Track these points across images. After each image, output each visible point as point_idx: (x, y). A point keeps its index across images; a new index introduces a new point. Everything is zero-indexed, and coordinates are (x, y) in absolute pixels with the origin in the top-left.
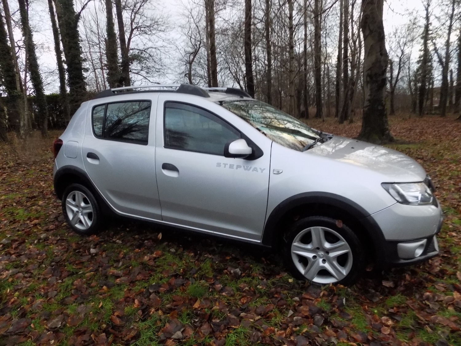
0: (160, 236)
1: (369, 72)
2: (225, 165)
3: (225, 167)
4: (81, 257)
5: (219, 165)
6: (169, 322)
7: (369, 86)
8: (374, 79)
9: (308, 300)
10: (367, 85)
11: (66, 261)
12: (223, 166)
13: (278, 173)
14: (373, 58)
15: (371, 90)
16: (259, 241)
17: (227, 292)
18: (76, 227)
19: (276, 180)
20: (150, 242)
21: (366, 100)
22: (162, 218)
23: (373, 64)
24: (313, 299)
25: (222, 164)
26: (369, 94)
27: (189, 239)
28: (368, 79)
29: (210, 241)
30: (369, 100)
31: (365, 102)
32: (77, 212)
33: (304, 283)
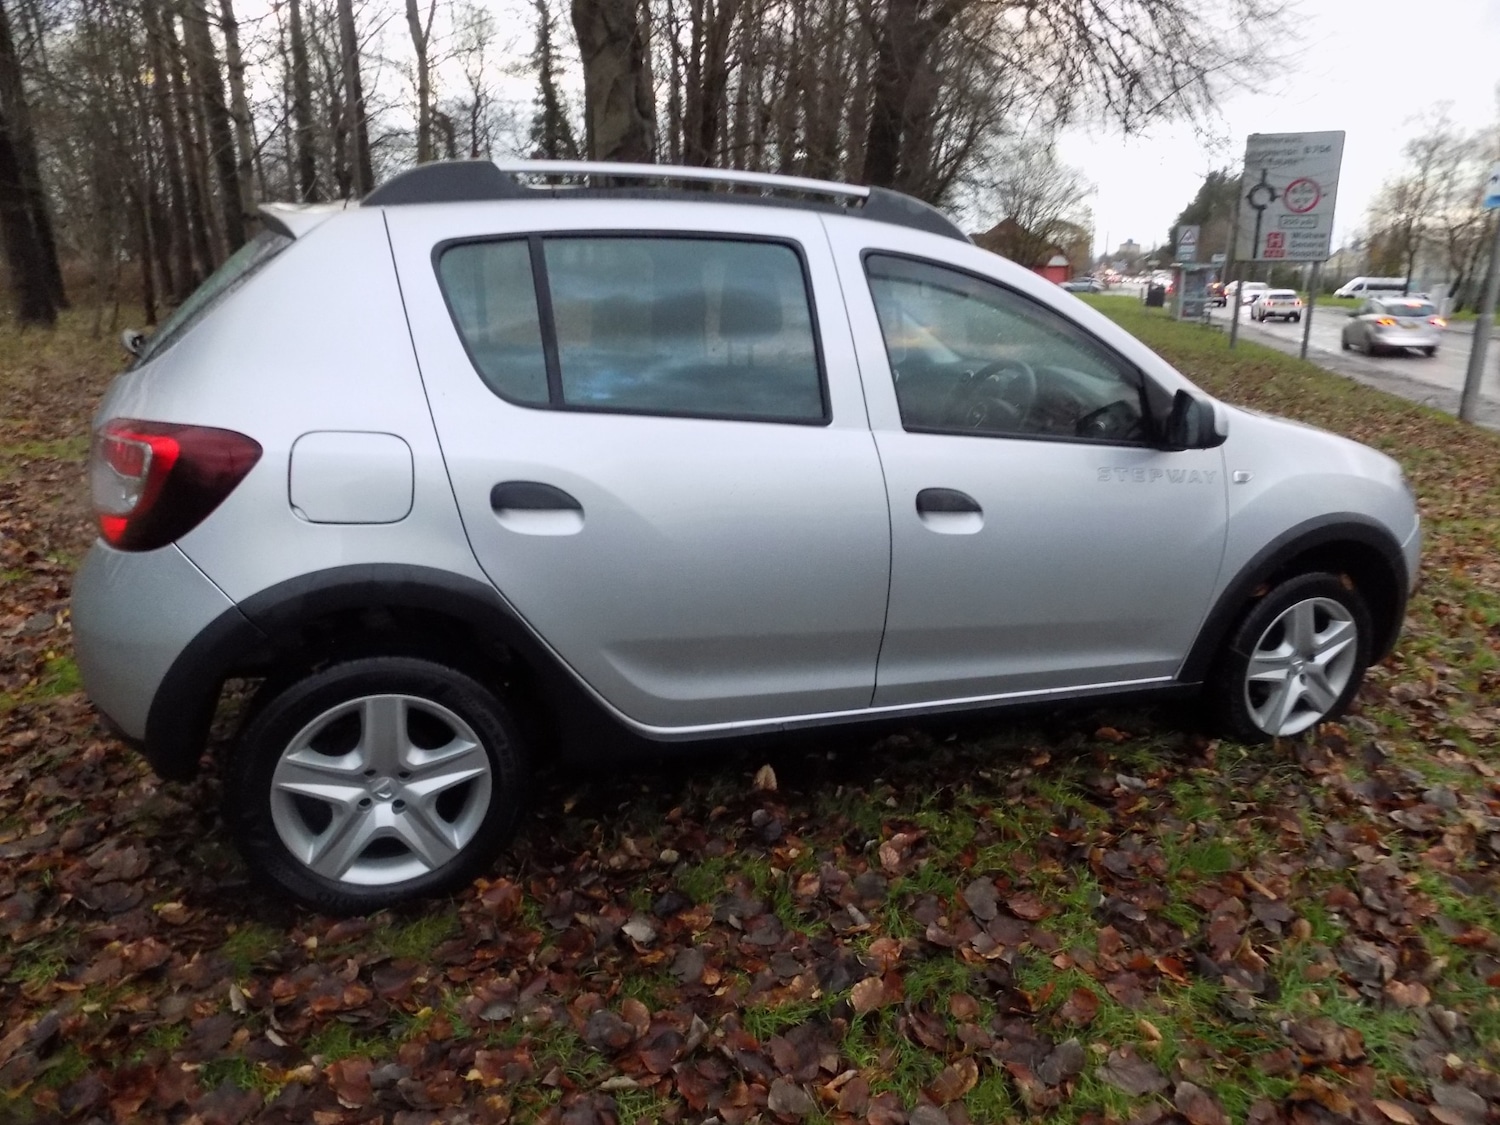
5: (1104, 474)
25: (1111, 472)
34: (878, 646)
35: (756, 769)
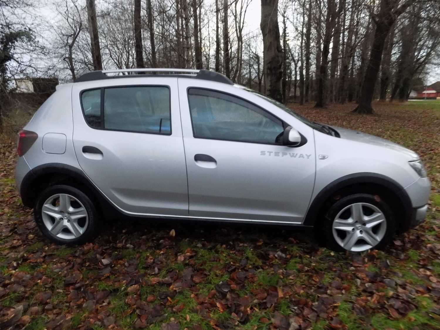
0: (173, 233)
1: (269, 65)
2: (270, 153)
3: (270, 155)
4: (100, 271)
5: (263, 153)
6: (273, 317)
7: (269, 77)
8: (273, 72)
9: (358, 268)
10: (268, 77)
11: (85, 279)
12: (267, 154)
13: (324, 158)
14: (272, 54)
15: (271, 81)
16: (300, 223)
17: (293, 276)
18: (58, 237)
19: (322, 165)
20: (166, 240)
21: (266, 90)
22: (189, 212)
23: (272, 59)
24: (361, 266)
25: (266, 152)
26: (269, 85)
27: (202, 231)
28: (269, 72)
29: (226, 231)
30: (270, 90)
31: (266, 91)
32: (62, 219)
33: (345, 254)
34: (188, 198)
35: (170, 230)
